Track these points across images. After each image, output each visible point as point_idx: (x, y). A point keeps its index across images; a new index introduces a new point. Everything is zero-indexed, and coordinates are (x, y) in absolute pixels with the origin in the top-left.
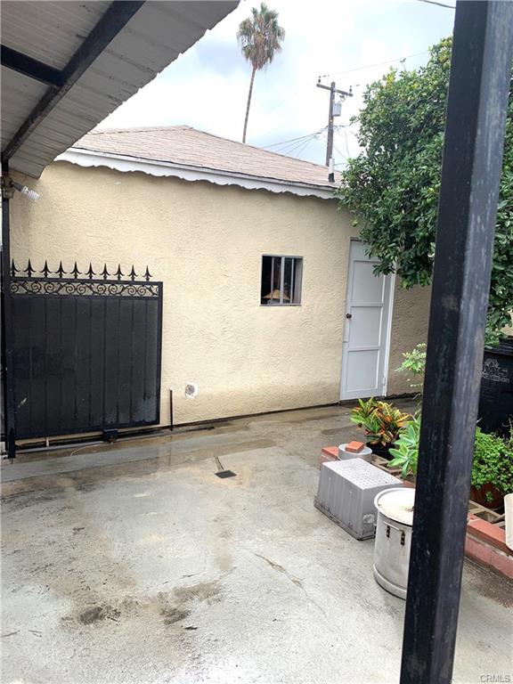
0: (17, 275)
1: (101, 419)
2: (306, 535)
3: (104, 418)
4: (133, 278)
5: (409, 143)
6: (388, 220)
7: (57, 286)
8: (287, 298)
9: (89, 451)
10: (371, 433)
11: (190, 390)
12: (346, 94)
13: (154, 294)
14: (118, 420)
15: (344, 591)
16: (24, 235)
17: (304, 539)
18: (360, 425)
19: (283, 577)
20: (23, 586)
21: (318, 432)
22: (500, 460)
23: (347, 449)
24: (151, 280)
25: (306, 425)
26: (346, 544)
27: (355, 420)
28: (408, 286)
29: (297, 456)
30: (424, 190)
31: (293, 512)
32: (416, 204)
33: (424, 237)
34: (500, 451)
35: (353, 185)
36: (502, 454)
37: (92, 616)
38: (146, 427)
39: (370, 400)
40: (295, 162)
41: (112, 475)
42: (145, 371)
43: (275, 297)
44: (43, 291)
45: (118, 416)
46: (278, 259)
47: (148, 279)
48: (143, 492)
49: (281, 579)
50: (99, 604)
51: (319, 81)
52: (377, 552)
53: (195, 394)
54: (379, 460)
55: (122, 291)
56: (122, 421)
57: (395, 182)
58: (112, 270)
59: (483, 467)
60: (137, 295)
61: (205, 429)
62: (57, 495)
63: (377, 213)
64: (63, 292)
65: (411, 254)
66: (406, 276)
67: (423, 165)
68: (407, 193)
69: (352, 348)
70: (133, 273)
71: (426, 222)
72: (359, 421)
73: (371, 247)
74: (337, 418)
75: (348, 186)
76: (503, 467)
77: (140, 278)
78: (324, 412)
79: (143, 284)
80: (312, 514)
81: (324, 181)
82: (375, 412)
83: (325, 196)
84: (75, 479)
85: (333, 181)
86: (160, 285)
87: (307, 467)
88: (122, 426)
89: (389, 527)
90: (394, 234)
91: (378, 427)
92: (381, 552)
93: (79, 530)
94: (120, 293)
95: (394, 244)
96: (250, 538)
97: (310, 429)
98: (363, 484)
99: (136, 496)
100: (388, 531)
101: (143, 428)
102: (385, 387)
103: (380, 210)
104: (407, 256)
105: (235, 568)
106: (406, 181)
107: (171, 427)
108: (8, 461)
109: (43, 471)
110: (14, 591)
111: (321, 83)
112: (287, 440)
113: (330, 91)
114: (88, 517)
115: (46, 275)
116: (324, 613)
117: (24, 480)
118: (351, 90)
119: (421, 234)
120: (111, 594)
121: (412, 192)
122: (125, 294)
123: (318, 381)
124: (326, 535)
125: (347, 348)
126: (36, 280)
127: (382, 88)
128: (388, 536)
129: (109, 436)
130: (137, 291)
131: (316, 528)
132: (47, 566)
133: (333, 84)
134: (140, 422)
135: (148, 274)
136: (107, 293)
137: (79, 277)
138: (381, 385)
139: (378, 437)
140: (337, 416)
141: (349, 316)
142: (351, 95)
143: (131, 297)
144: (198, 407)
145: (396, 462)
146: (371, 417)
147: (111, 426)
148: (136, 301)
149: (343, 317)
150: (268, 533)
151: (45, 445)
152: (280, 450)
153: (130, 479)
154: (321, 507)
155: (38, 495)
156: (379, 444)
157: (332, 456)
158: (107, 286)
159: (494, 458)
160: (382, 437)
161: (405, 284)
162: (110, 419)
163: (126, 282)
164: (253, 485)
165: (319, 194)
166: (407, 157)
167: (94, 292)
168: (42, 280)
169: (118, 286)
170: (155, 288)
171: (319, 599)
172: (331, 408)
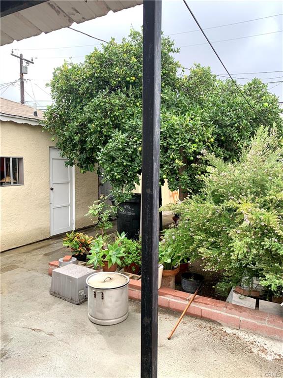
2: (49, 310)
5: (79, 100)
6: (71, 139)
8: (15, 181)
10: (74, 250)
12: (30, 62)
15: (76, 331)
17: (48, 312)
18: (68, 247)
19: (42, 334)
21: (42, 256)
22: (137, 251)
23: (63, 261)
25: (34, 253)
26: (71, 308)
27: (65, 245)
28: (84, 172)
29: (33, 271)
30: (89, 125)
31: (39, 300)
32: (85, 132)
33: (90, 148)
34: (136, 247)
35: (50, 119)
36: (137, 248)
39: (72, 233)
40: (11, 103)
43: (7, 181)
46: (8, 159)
49: (41, 336)
51: (13, 52)
52: (90, 307)
54: (80, 263)
57: (73, 119)
59: (130, 256)
63: (64, 134)
65: (84, 156)
66: (82, 167)
67: (87, 113)
68: (80, 126)
69: (56, 206)
71: (91, 141)
72: (68, 245)
73: (62, 152)
74: (51, 246)
75: (47, 120)
76: (138, 254)
78: (42, 244)
80: (50, 299)
81: (32, 116)
82: (76, 239)
83: (33, 124)
85: (37, 116)
87: (41, 275)
89: (95, 292)
90: (75, 146)
91: (78, 246)
92: (92, 306)
95: (75, 151)
96: (17, 321)
97: (36, 255)
98: (77, 276)
100: (95, 295)
102: (74, 226)
103: (66, 133)
104: (82, 157)
105: (12, 338)
106: (80, 120)
111: (14, 54)
112: (25, 263)
113: (19, 59)
116: (69, 344)
118: (32, 60)
119: (89, 146)
121: (83, 126)
123: (37, 227)
124: (60, 306)
125: (52, 206)
127: (62, 71)
128: (95, 297)
131: (53, 305)
133: (21, 55)
138: (72, 224)
139: (78, 251)
140: (50, 245)
141: (52, 189)
142: (33, 63)
145: (90, 262)
146: (74, 242)
149: (49, 190)
150: (27, 315)
152: (22, 269)
154: (54, 294)
156: (79, 254)
157: (55, 266)
159: (134, 250)
160: (80, 251)
161: (82, 171)
164: (10, 292)
165: (29, 123)
166: (78, 107)
171: (64, 339)
172: (46, 241)
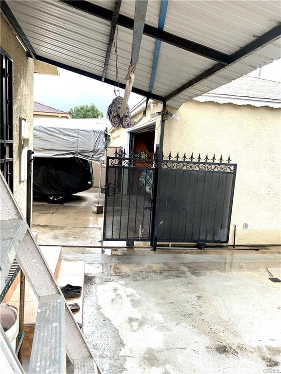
0: (164, 159)
1: (198, 237)
3: (199, 236)
4: (221, 162)
7: (182, 165)
9: (192, 253)
11: (246, 226)
13: (231, 170)
14: (206, 238)
16: (168, 138)
20: (180, 322)
24: (231, 163)
37: (223, 350)
38: (220, 244)
41: (208, 269)
42: (223, 213)
44: (175, 168)
45: (206, 236)
47: (229, 162)
48: (229, 282)
50: (224, 344)
53: (248, 229)
55: (215, 168)
56: (208, 239)
58: (210, 157)
60: (222, 171)
61: (254, 250)
62: (182, 275)
64: (184, 168)
70: (221, 159)
77: (225, 161)
79: (226, 165)
84: (189, 267)
86: (235, 165)
88: (208, 242)
93: (200, 297)
94: (213, 170)
99: (225, 283)
101: (218, 244)
107: (234, 246)
108: (152, 251)
109: (172, 260)
110: (177, 324)
114: (202, 291)
115: (177, 159)
117: (164, 263)
120: (229, 340)
122: (216, 170)
126: (173, 162)
129: (201, 246)
130: (222, 169)
132: (189, 314)
134: (218, 241)
135: (229, 159)
136: (207, 169)
137: (193, 160)
143: (219, 172)
144: (249, 237)
147: (202, 241)
148: (221, 174)
151: (169, 246)
153: (218, 273)
155: (173, 273)
158: (207, 165)
162: (202, 237)
163: (217, 164)
167: (200, 169)
168: (175, 162)
169: (213, 165)
170: (232, 168)
